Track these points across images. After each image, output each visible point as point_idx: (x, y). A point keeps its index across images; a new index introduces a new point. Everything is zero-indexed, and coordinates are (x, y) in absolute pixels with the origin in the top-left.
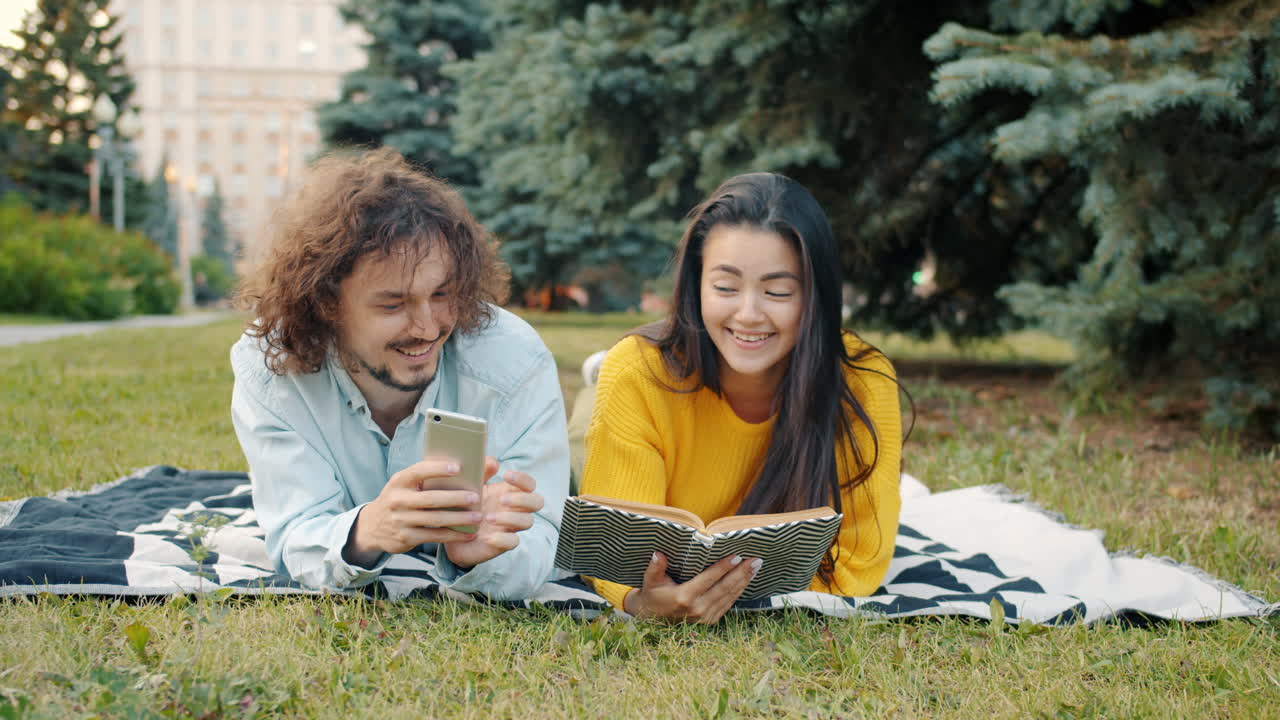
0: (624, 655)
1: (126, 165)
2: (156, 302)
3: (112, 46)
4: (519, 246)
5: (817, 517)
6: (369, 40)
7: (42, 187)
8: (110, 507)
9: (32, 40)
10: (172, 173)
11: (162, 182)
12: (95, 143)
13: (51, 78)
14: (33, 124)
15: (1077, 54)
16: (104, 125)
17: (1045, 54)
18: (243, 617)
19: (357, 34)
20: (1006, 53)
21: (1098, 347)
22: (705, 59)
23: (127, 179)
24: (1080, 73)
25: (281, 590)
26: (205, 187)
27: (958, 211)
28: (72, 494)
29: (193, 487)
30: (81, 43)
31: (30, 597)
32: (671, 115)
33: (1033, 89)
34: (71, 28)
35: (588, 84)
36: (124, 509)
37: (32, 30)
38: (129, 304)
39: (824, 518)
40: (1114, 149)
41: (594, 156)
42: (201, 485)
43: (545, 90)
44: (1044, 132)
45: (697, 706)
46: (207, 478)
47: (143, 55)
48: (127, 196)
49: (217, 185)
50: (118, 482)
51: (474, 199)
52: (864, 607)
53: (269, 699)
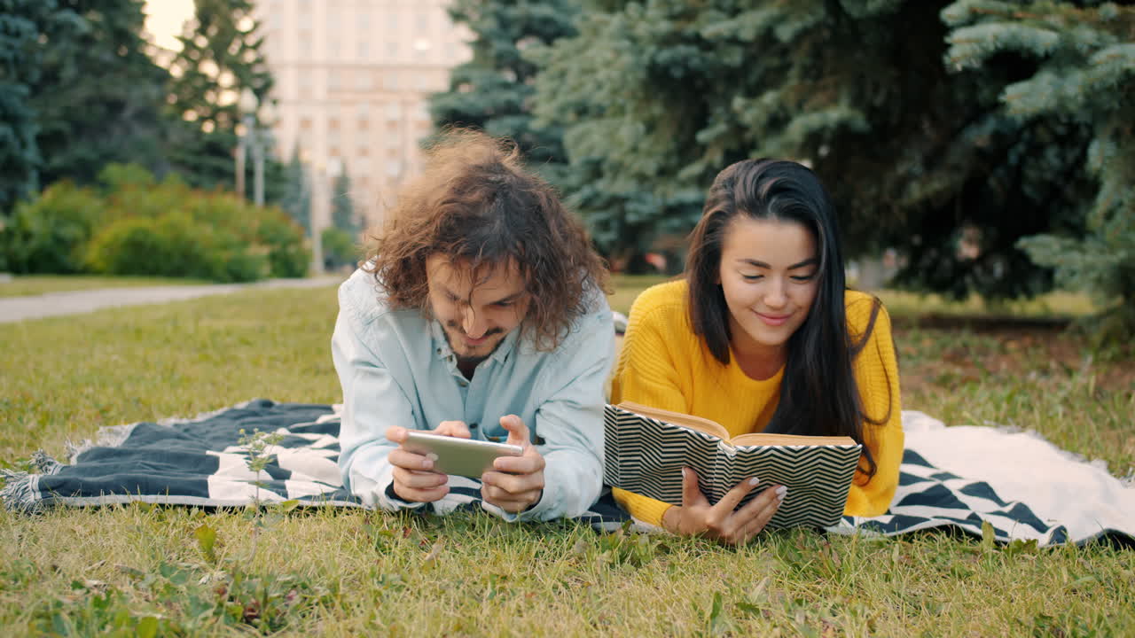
0: (637, 563)
1: (267, 149)
2: (289, 267)
3: (256, 47)
4: (602, 216)
5: (837, 445)
6: (472, 37)
7: (196, 169)
8: (207, 432)
9: (189, 44)
10: (306, 156)
11: (297, 164)
12: (242, 131)
13: (205, 76)
14: (191, 116)
15: (1084, 18)
16: (248, 114)
17: (1053, 20)
18: (305, 526)
19: (464, 33)
20: (1019, 20)
21: (1111, 295)
22: (748, 34)
23: (267, 162)
24: (1085, 35)
25: (341, 503)
26: (334, 169)
27: (992, 182)
28: (178, 421)
29: (285, 416)
30: (228, 44)
31: (124, 505)
32: (720, 88)
33: (1040, 51)
34: (222, 32)
35: (645, 59)
36: (220, 434)
37: (190, 36)
38: (266, 269)
39: (843, 446)
40: (1116, 105)
41: (651, 127)
42: (292, 415)
43: (608, 64)
44: (1049, 91)
45: (695, 608)
46: (296, 408)
47: (282, 54)
48: (267, 176)
49: (344, 167)
50: (220, 412)
51: (562, 175)
52: (864, 526)
53: (313, 594)
